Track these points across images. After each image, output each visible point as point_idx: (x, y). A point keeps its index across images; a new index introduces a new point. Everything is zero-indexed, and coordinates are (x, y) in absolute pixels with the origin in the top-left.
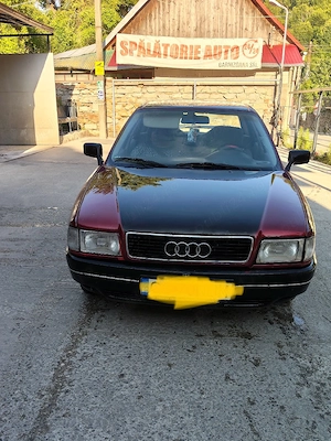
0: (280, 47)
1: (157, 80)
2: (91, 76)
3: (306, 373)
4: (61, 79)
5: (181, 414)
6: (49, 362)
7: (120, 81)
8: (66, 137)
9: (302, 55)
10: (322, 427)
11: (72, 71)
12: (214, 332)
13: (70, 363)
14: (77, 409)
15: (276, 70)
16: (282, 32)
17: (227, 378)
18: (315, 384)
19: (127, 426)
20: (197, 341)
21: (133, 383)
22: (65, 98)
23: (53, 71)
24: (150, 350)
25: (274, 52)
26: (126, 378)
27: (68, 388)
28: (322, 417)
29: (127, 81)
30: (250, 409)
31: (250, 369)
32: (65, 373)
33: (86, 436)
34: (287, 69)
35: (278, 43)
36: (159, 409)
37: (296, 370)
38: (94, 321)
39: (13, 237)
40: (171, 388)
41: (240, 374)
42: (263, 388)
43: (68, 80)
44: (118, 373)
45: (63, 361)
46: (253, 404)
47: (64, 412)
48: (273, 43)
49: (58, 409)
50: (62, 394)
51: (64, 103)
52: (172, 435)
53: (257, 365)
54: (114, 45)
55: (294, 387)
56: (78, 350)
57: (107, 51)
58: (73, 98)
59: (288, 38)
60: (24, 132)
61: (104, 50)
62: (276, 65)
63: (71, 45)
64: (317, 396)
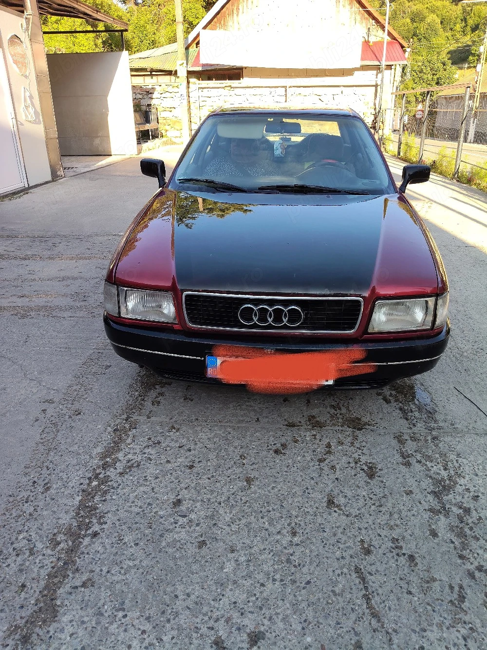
0: (381, 43)
1: (245, 81)
2: (173, 78)
3: (442, 488)
4: (139, 81)
5: (260, 577)
6: (77, 478)
7: (205, 83)
8: (145, 146)
9: (405, 51)
10: (474, 598)
11: (153, 72)
12: (311, 418)
13: (106, 480)
14: (105, 569)
15: (378, 68)
16: (383, 27)
17: (331, 503)
18: (455, 509)
19: (179, 604)
20: (288, 436)
21: (193, 516)
22: (144, 102)
23: (128, 72)
24: (223, 453)
25: (375, 49)
26: (183, 508)
27: (96, 528)
28: (471, 575)
29: (213, 83)
30: (365, 564)
31: (362, 484)
32: (97, 498)
33: (113, 628)
34: (389, 67)
35: (379, 39)
36: (229, 567)
37: (426, 483)
38: (148, 404)
39: (62, 274)
40: (248, 525)
41: (349, 494)
42: (383, 519)
43: (148, 82)
44: (172, 497)
45: (97, 476)
46: (368, 552)
47: (84, 578)
48: (372, 39)
49: (77, 570)
50: (87, 541)
51: (144, 108)
52: (246, 622)
53: (371, 476)
54: (198, 43)
55: (426, 516)
56: (120, 455)
57: (191, 49)
58: (153, 102)
59: (389, 34)
60: (97, 141)
61: (187, 48)
62: (377, 63)
63: (154, 44)
64: (461, 534)
